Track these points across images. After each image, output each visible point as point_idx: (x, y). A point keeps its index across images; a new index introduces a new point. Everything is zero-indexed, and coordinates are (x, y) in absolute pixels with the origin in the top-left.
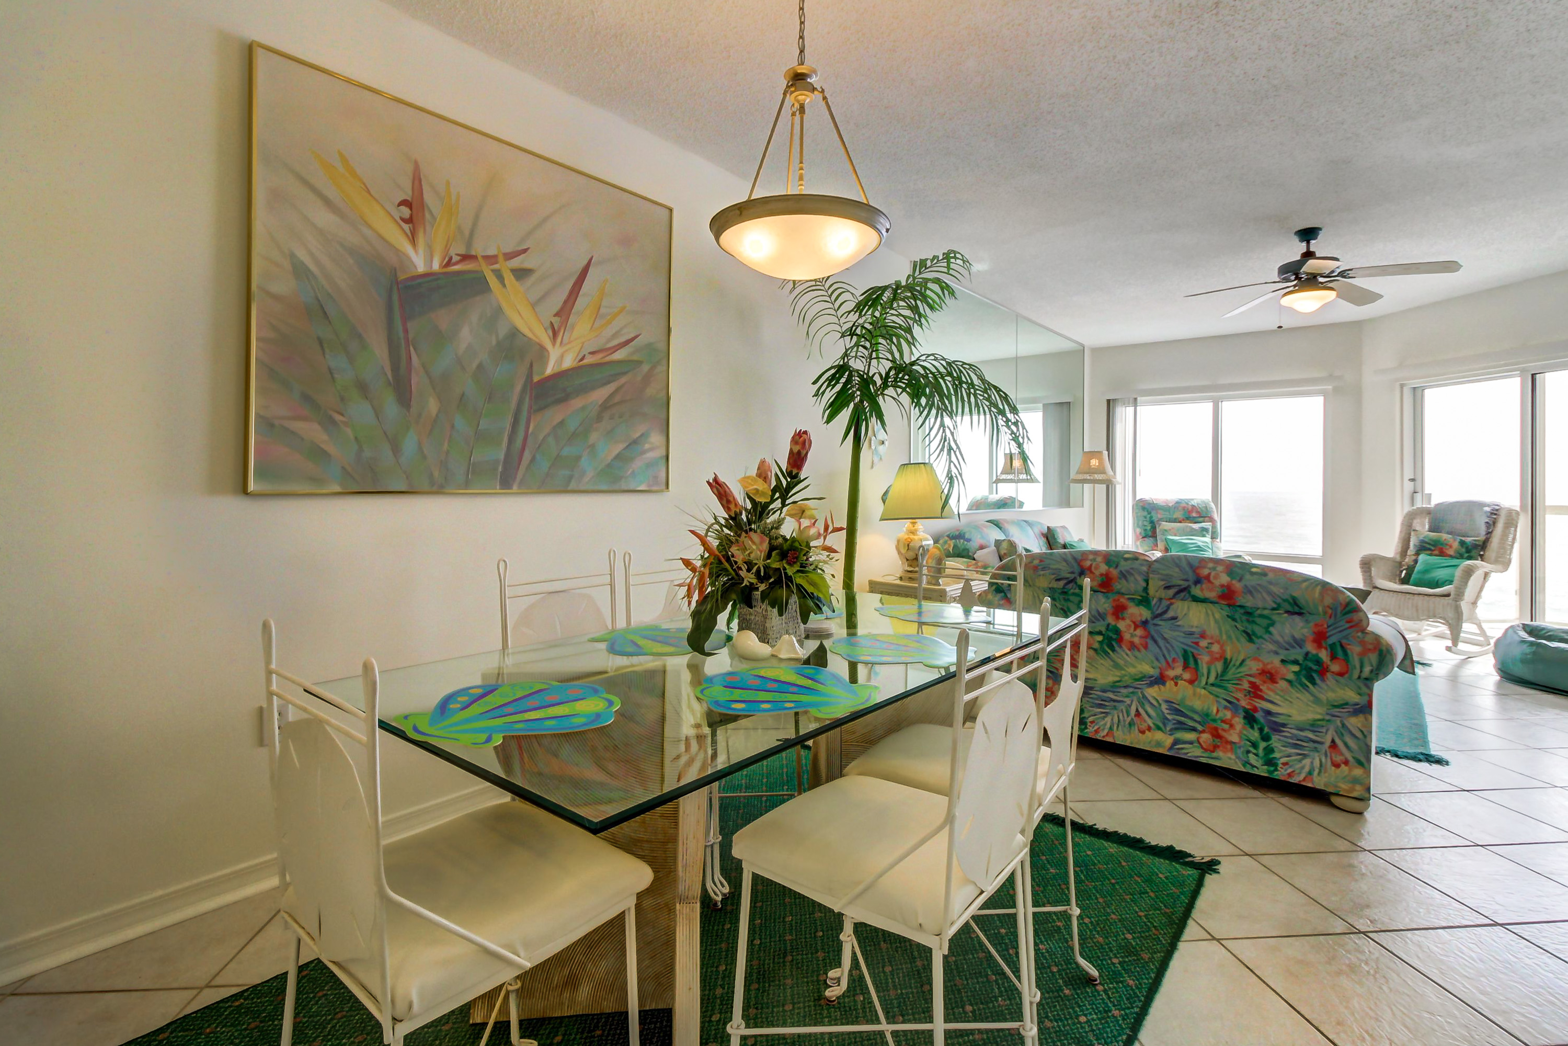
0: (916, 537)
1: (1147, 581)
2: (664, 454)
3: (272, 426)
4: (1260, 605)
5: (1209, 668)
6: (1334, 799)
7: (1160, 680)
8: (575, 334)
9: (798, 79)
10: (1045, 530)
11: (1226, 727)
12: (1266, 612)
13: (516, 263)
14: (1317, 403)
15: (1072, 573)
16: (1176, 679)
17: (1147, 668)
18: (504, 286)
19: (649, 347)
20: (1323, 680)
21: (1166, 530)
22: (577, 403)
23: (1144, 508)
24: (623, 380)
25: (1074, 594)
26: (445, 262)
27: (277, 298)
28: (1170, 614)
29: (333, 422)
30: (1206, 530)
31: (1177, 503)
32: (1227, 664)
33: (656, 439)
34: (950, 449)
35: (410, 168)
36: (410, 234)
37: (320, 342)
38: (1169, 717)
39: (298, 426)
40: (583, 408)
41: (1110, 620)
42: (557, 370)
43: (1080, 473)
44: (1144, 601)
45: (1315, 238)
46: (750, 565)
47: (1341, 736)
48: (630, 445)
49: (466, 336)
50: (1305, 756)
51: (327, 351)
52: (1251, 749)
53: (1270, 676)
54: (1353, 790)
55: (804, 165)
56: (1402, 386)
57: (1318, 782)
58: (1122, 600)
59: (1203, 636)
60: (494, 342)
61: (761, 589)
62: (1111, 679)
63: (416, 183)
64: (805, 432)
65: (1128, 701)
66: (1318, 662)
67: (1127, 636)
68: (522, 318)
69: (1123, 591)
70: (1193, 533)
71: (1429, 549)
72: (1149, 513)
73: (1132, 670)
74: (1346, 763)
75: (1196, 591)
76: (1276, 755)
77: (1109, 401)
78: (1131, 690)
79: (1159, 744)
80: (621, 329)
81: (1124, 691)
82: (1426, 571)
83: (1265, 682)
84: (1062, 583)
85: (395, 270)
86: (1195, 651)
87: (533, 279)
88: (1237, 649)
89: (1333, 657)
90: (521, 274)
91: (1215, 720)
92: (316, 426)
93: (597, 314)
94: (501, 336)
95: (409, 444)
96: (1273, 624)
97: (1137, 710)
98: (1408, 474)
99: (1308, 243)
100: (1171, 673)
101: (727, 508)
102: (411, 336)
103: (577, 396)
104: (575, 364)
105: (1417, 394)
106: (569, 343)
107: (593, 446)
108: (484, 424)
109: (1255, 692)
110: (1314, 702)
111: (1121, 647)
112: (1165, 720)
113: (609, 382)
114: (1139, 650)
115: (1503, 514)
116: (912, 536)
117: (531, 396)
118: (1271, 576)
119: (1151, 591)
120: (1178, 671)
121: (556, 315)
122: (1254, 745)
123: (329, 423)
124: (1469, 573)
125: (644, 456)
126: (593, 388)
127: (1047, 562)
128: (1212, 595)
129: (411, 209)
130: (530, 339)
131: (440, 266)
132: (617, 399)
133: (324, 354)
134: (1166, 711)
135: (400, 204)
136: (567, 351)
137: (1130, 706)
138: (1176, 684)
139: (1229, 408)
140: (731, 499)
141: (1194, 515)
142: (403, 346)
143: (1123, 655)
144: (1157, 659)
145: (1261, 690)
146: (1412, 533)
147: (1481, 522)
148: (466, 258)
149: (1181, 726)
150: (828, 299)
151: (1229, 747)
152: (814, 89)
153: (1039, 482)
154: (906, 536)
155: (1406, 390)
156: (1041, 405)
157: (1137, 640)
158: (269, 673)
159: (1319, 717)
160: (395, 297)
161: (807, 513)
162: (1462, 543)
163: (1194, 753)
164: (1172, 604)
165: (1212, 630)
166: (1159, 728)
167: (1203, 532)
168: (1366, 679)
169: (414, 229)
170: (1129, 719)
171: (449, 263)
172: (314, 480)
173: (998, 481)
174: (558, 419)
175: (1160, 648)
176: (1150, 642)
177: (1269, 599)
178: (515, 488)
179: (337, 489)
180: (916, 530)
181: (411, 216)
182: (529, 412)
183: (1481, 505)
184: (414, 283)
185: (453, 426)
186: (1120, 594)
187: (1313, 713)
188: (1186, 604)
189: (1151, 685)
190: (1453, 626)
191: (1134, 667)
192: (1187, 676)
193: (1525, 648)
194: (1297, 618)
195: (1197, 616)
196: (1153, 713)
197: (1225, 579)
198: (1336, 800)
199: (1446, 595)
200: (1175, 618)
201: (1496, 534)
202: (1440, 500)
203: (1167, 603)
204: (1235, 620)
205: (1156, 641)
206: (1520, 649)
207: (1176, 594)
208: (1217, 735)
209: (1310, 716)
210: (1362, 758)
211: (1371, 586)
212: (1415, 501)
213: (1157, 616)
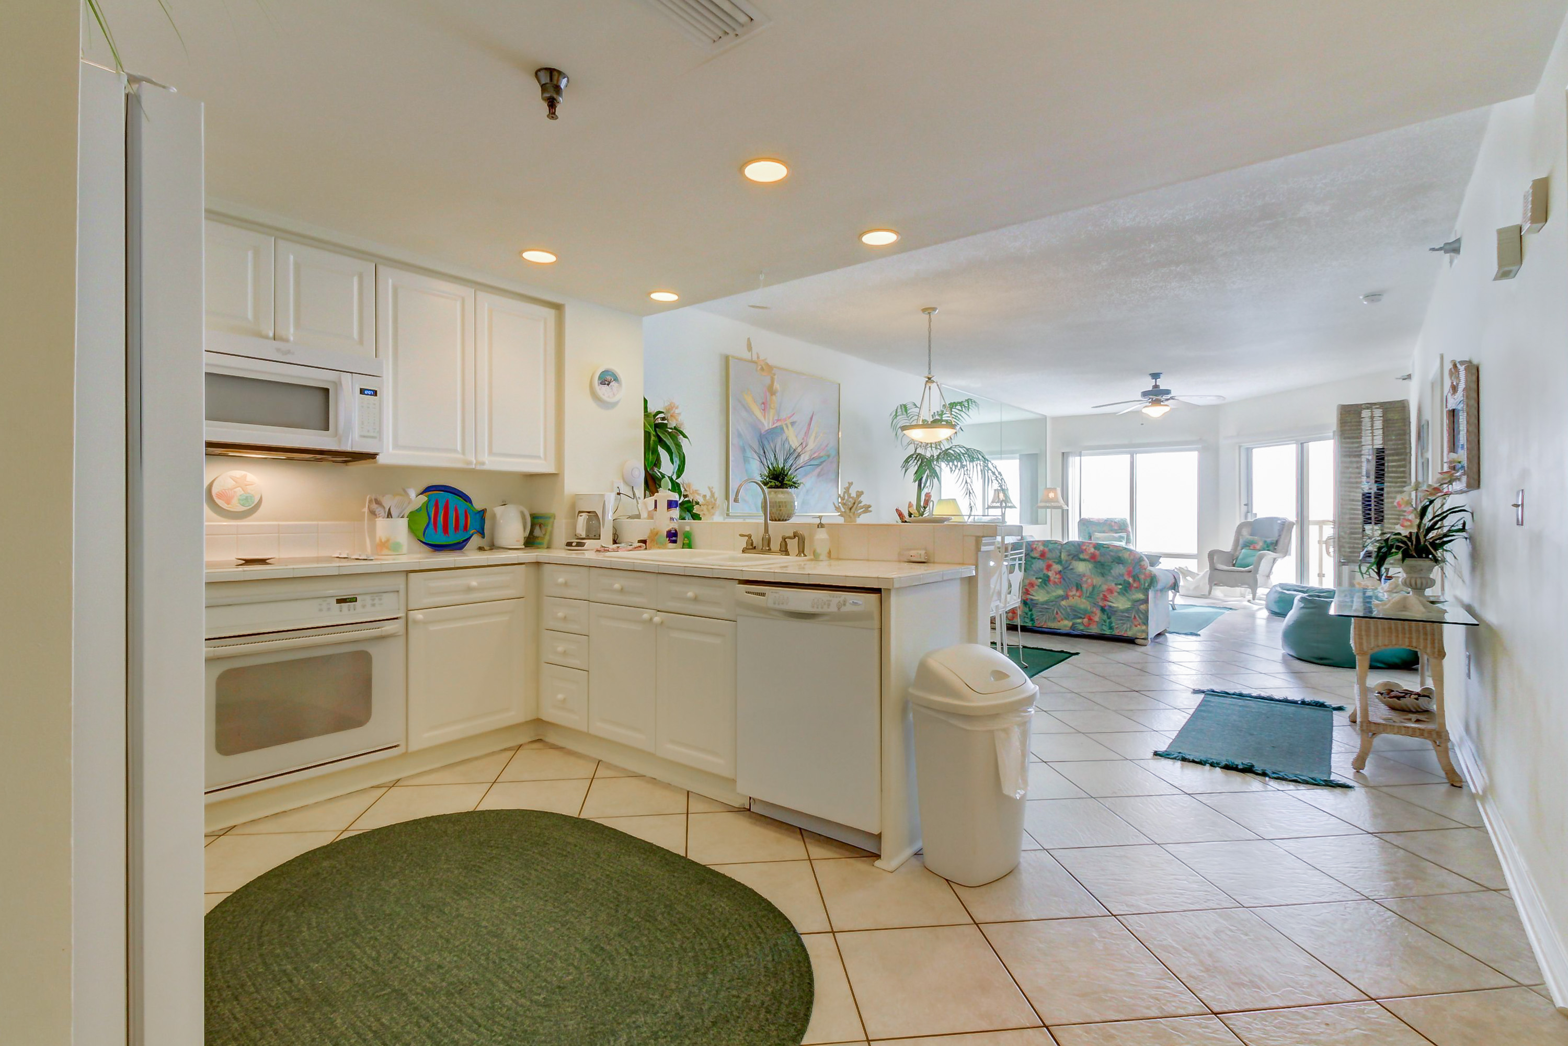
1: (1061, 553)
4: (1106, 560)
5: (1087, 590)
7: (1066, 597)
9: (929, 379)
11: (1094, 614)
12: (1109, 564)
14: (1195, 455)
16: (1073, 596)
17: (1060, 592)
18: (788, 429)
19: (832, 449)
20: (1131, 591)
21: (1097, 538)
26: (773, 423)
28: (1071, 567)
30: (1123, 537)
31: (1105, 520)
32: (1094, 587)
34: (970, 493)
35: (765, 389)
36: (764, 416)
38: (1070, 613)
41: (1045, 572)
43: (1043, 502)
44: (1060, 562)
45: (1160, 379)
47: (1138, 613)
50: (1124, 623)
52: (1104, 624)
53: (1111, 591)
54: (1142, 636)
56: (1240, 447)
57: (1130, 634)
58: (1050, 562)
59: (1084, 576)
62: (1046, 598)
65: (1053, 608)
66: (1129, 583)
67: (1052, 579)
70: (1114, 539)
71: (1248, 546)
72: (1086, 525)
73: (1054, 594)
74: (1139, 624)
75: (1081, 556)
76: (1113, 624)
77: (1063, 453)
78: (1054, 603)
79: (1065, 626)
81: (1051, 603)
82: (1243, 559)
83: (1109, 594)
86: (1081, 583)
88: (1098, 580)
89: (1134, 581)
91: (1089, 612)
96: (1111, 568)
97: (1057, 612)
98: (1244, 501)
99: (1156, 381)
100: (1071, 594)
105: (1249, 451)
109: (1105, 598)
110: (1127, 600)
111: (1050, 584)
112: (1068, 615)
114: (1057, 584)
115: (1286, 524)
118: (1111, 548)
119: (1063, 557)
120: (1074, 592)
122: (1105, 622)
124: (1261, 558)
128: (1087, 557)
131: (771, 426)
134: (1069, 611)
137: (1054, 610)
138: (1073, 598)
139: (1139, 458)
141: (1118, 527)
143: (1051, 586)
144: (1065, 588)
145: (1107, 598)
146: (1241, 537)
147: (1276, 529)
148: (778, 421)
149: (1076, 618)
151: (1095, 624)
152: (934, 382)
153: (1015, 507)
155: (1242, 448)
156: (1018, 455)
157: (1056, 580)
162: (1265, 542)
163: (1080, 628)
164: (1071, 563)
165: (1088, 573)
166: (1066, 619)
168: (1146, 589)
169: (765, 412)
170: (1053, 617)
173: (989, 507)
175: (1066, 582)
176: (1062, 580)
177: (1109, 558)
181: (764, 407)
183: (1277, 519)
186: (1049, 559)
187: (1128, 605)
188: (1077, 562)
189: (1063, 600)
190: (1254, 587)
191: (1055, 592)
192: (1078, 594)
193: (1277, 595)
194: (1121, 565)
195: (1082, 567)
196: (1063, 612)
197: (1092, 550)
198: (1138, 641)
199: (1250, 572)
200: (1072, 569)
201: (1283, 537)
202: (1259, 517)
203: (1069, 562)
204: (1096, 568)
205: (1064, 579)
206: (1274, 596)
207: (1073, 558)
208: (1090, 619)
209: (1127, 606)
210: (1146, 622)
211: (1213, 568)
212: (1246, 517)
213: (1065, 568)
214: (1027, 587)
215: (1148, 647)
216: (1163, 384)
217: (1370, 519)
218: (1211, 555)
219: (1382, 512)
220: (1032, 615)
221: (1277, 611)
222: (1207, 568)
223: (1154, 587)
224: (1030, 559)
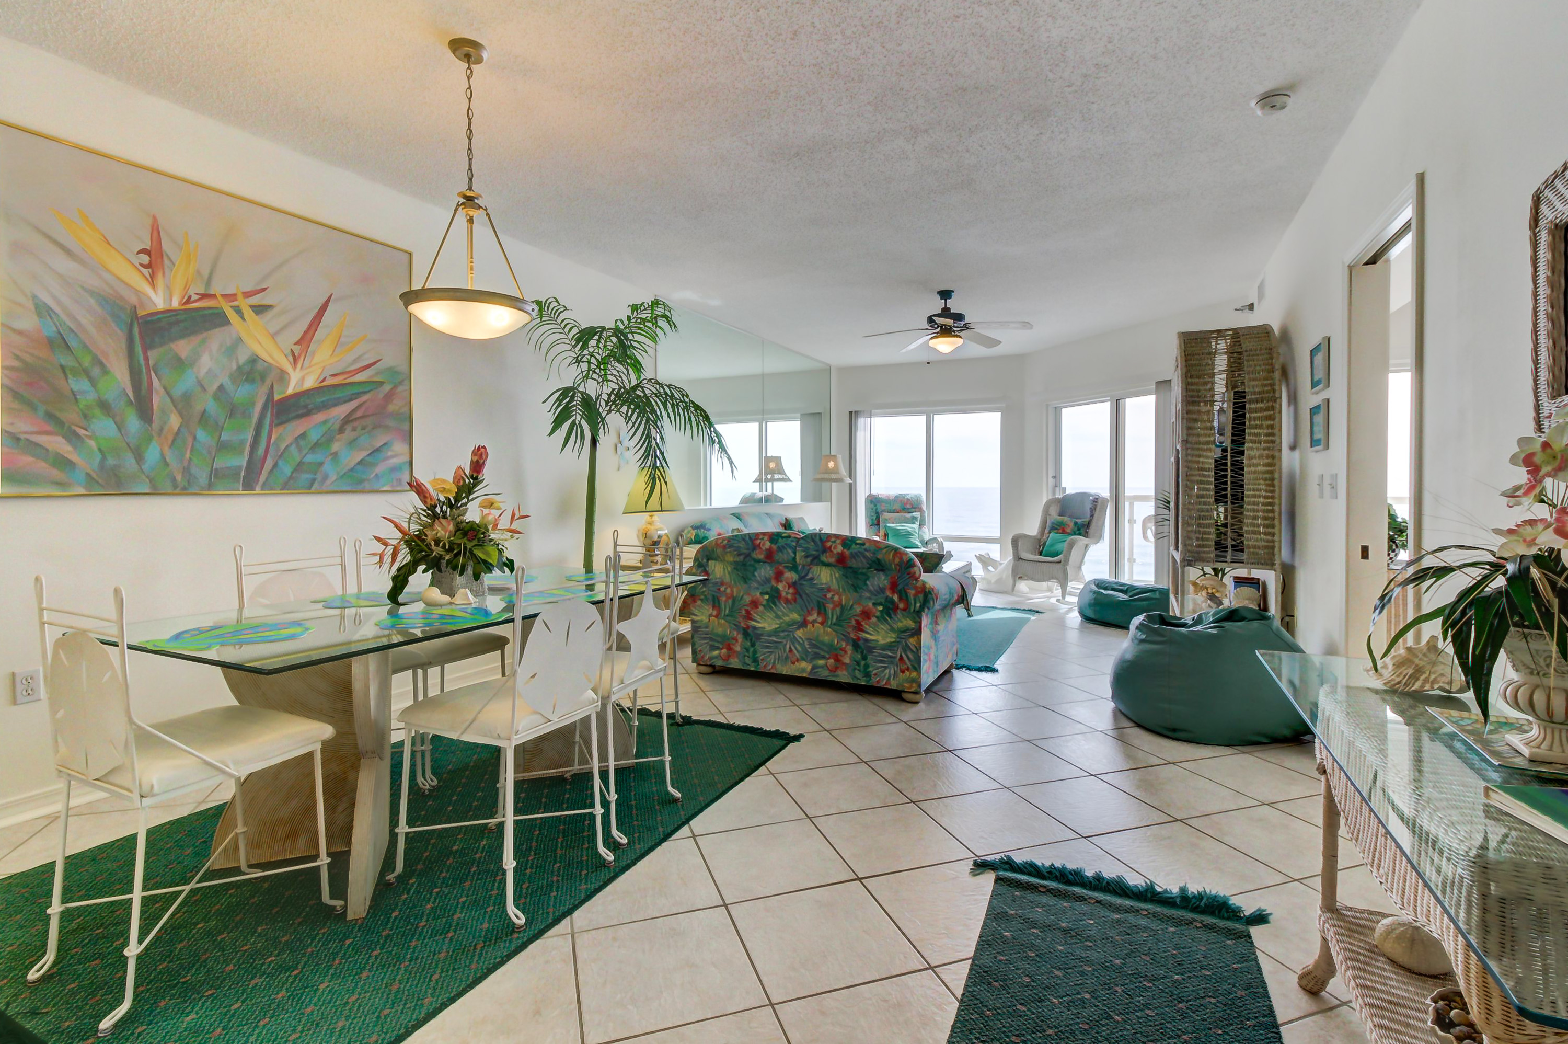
0: (652, 528)
2: (407, 459)
3: (18, 439)
4: (860, 565)
5: (833, 614)
6: (905, 696)
7: (804, 624)
8: (316, 359)
9: (469, 200)
10: (784, 522)
11: (842, 653)
12: (864, 571)
13: (255, 300)
14: (997, 416)
15: (748, 549)
16: (813, 622)
17: (795, 616)
18: (244, 320)
19: (392, 371)
20: (896, 615)
21: (886, 520)
22: (319, 417)
23: (871, 502)
24: (365, 398)
25: (751, 565)
26: (185, 300)
27: (20, 333)
28: (810, 576)
29: (78, 436)
30: (915, 518)
31: (897, 497)
32: (843, 608)
33: (399, 447)
35: (149, 221)
36: (150, 279)
37: (63, 368)
38: (809, 650)
39: (42, 439)
40: (325, 422)
41: (773, 583)
42: (298, 390)
43: (820, 473)
44: (794, 568)
45: (950, 298)
46: (437, 542)
47: (905, 651)
48: (373, 452)
49: (206, 363)
50: (886, 668)
51: (70, 376)
52: (857, 667)
53: (866, 614)
54: (911, 687)
55: (474, 260)
56: (1047, 406)
57: (894, 685)
58: (781, 568)
59: (829, 590)
60: (234, 367)
61: (447, 558)
62: (774, 626)
63: (155, 234)
64: (484, 447)
65: (784, 641)
66: (892, 602)
67: (784, 594)
68: (262, 346)
69: (780, 560)
70: (907, 521)
71: (1057, 529)
72: (875, 506)
73: (787, 619)
74: (908, 669)
75: (824, 558)
76: (870, 669)
77: (851, 413)
78: (786, 633)
79: (803, 670)
80: (364, 354)
81: (782, 634)
82: (1052, 545)
83: (864, 619)
84: (742, 558)
85: (135, 307)
86: (824, 601)
87: (270, 314)
88: (847, 598)
89: (901, 599)
90: (260, 309)
91: (836, 649)
92: (59, 439)
93: (338, 344)
94: (241, 362)
95: (152, 454)
96: (868, 579)
97: (790, 648)
98: (1051, 473)
99: (946, 301)
100: (810, 618)
101: (425, 503)
102: (151, 363)
103: (319, 412)
104: (317, 385)
105: (1057, 412)
106: (310, 367)
107: (335, 455)
108: (224, 437)
109: (858, 627)
110: (890, 630)
111: (780, 603)
112: (807, 653)
113: (350, 400)
114: (791, 603)
115: (1099, 501)
116: (649, 527)
117: (272, 414)
118: (867, 545)
119: (798, 558)
120: (815, 616)
121: (296, 343)
122: (858, 664)
123: (73, 437)
124: (1071, 545)
125: (387, 462)
126: (335, 405)
127: (732, 542)
128: (832, 560)
129: (150, 257)
130: (270, 364)
131: (179, 304)
132: (359, 413)
133: (67, 378)
134: (807, 646)
135: (139, 252)
136: (307, 374)
137: (786, 645)
138: (813, 626)
139: (938, 419)
140: (427, 495)
141: (908, 506)
142: (144, 370)
143: (782, 606)
144: (802, 610)
145: (862, 625)
146: (1048, 518)
147: (1088, 506)
148: (204, 296)
149: (817, 656)
150: (562, 331)
151: (844, 667)
152: (480, 207)
154: (644, 527)
155: (1050, 408)
156: (799, 415)
157: (789, 597)
158: (41, 610)
159: (893, 640)
160: (136, 330)
161: (496, 505)
162: (1076, 523)
163: (824, 674)
164: (810, 569)
165: (834, 585)
166: (803, 659)
167: (913, 520)
168: (918, 612)
169: (153, 272)
170: (785, 655)
171: (188, 301)
172: (60, 484)
174: (300, 431)
175: (803, 600)
176: (797, 597)
177: (864, 560)
178: (258, 491)
179: (82, 491)
180: (653, 522)
181: (150, 261)
182: (271, 426)
183: (1091, 495)
184: (154, 318)
185: (195, 438)
186: (779, 563)
187: (891, 638)
188: (819, 568)
189: (798, 628)
190: (1063, 584)
191: (788, 616)
192: (820, 620)
193: (1092, 596)
194: (881, 574)
195: (825, 576)
196: (799, 648)
197: (840, 549)
198: (906, 696)
199: (1060, 562)
200: (812, 579)
201: (1095, 516)
202: (1068, 492)
203: (807, 568)
204: (847, 577)
205: (801, 596)
206: (1089, 597)
207: (812, 561)
208: (837, 660)
209: (888, 640)
210: (916, 665)
211: (1018, 558)
212: (1054, 493)
213: (802, 578)
214: (749, 608)
215: (922, 705)
216: (954, 305)
217: (1225, 496)
218: (1015, 541)
219: (1242, 486)
220: (755, 652)
221: (1092, 616)
222: (1010, 557)
223: (929, 609)
224: (752, 562)
